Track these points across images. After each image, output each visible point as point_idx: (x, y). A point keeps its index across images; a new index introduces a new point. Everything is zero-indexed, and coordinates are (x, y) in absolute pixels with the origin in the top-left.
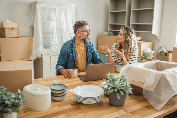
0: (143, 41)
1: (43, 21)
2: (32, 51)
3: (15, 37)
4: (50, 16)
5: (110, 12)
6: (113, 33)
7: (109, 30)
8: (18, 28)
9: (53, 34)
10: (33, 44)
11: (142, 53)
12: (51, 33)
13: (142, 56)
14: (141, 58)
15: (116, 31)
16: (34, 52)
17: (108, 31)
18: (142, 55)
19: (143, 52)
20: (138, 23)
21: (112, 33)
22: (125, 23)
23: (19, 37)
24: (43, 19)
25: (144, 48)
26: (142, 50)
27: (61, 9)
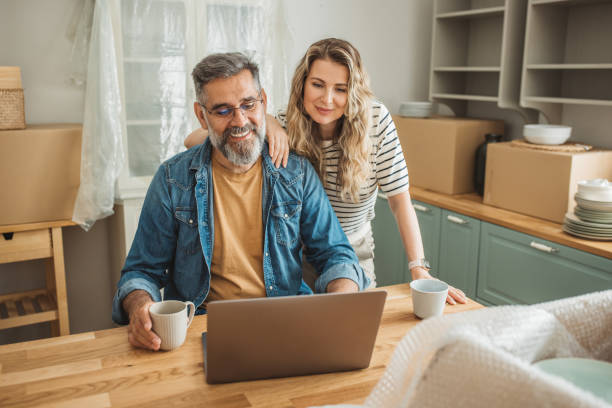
0: (579, 148)
1: (127, 60)
2: (77, 187)
3: (8, 125)
4: (158, 38)
5: (436, 16)
6: (453, 108)
7: (432, 94)
8: (22, 90)
9: (169, 116)
10: (83, 158)
11: (572, 205)
12: (164, 110)
13: (575, 219)
14: (564, 228)
15: (466, 101)
16: (85, 191)
17: (426, 99)
18: (571, 215)
19: (576, 199)
20: (562, 62)
21: (445, 109)
22: (499, 65)
23: (27, 127)
24: (127, 51)
25: (584, 182)
26: (573, 191)
27: (208, 7)
